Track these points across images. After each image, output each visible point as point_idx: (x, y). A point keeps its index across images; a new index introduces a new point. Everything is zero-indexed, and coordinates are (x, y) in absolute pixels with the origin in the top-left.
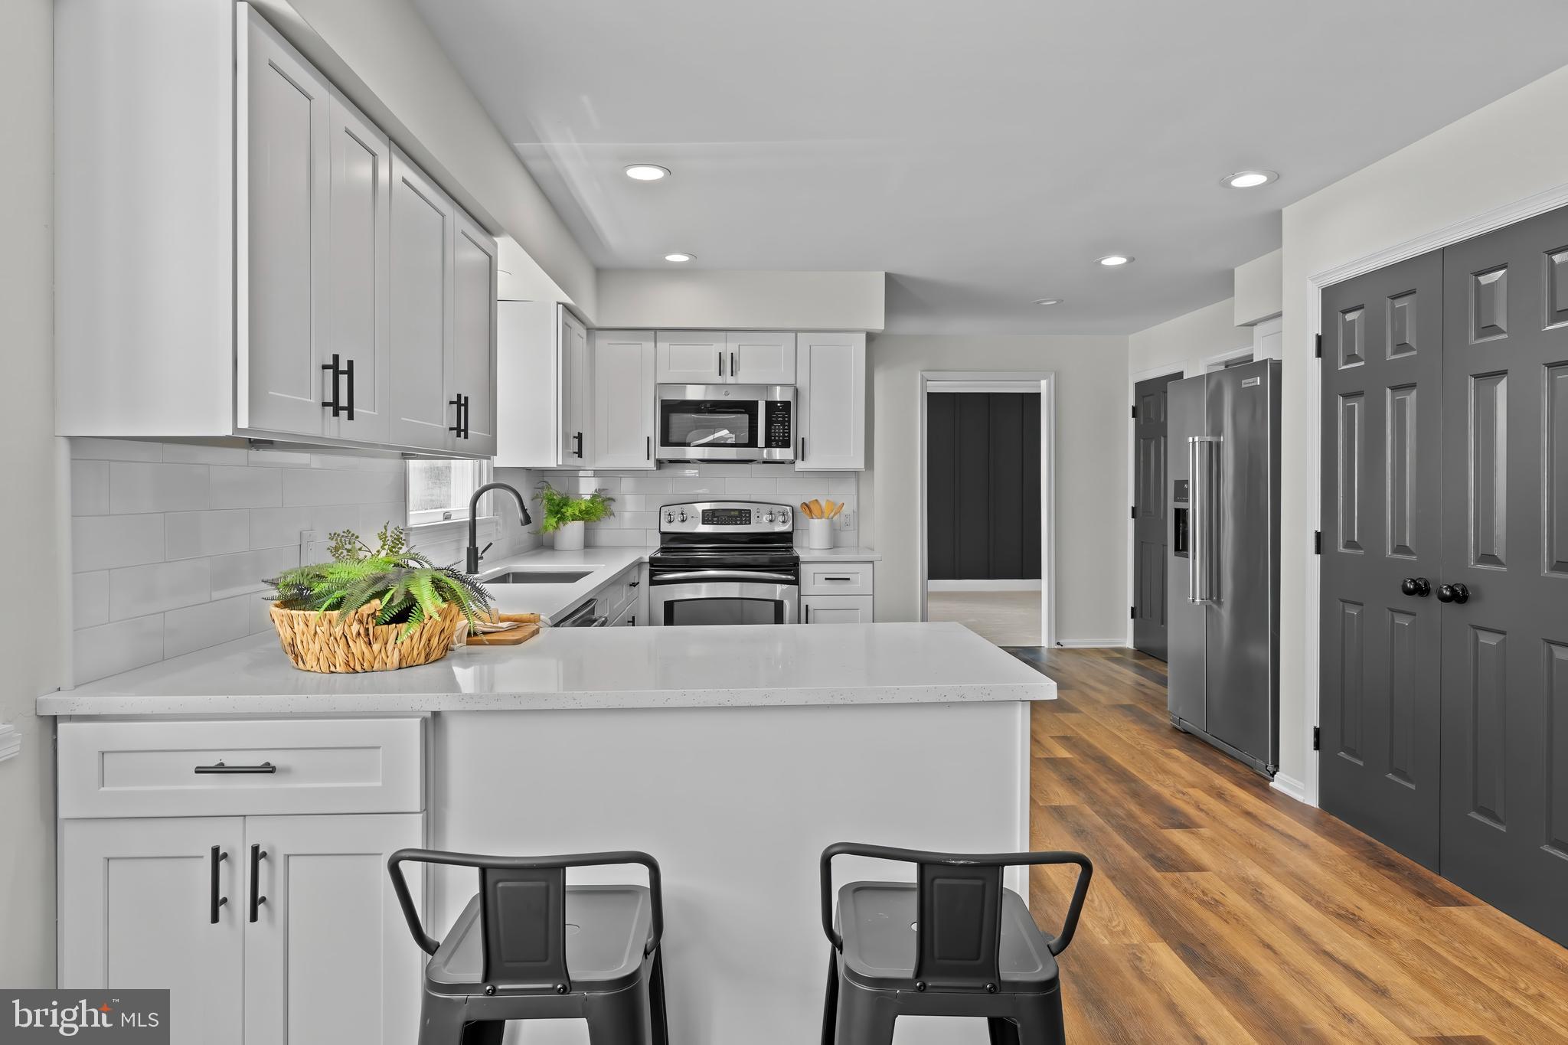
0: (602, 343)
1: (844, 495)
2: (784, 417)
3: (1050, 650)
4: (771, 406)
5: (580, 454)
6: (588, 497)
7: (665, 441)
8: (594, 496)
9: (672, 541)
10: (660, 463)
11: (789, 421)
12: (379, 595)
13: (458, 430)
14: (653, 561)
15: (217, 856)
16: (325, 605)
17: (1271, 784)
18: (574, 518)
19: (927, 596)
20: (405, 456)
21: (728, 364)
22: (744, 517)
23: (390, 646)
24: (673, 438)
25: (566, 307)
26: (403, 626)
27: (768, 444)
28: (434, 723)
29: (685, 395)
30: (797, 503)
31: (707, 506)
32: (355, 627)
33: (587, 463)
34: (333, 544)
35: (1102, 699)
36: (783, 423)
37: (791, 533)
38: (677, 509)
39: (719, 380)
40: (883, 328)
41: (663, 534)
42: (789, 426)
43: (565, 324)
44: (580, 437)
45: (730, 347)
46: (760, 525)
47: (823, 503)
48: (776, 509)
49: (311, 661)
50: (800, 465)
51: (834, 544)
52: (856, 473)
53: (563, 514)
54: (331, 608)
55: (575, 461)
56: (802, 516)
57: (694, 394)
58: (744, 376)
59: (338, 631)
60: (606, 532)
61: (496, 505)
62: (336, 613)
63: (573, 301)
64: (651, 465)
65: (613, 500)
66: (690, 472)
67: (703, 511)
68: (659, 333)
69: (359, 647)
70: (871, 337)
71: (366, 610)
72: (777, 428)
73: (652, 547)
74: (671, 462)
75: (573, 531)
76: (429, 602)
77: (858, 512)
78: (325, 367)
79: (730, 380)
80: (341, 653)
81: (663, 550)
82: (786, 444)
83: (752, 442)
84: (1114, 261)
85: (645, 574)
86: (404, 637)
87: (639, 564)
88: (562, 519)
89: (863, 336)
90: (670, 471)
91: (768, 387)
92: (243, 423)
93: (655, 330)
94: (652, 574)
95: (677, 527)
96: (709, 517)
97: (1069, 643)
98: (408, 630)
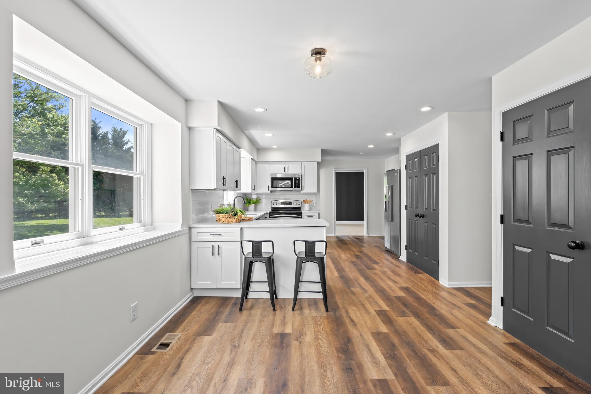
0: (259, 165)
1: (313, 198)
2: (299, 181)
3: (366, 236)
4: (296, 179)
5: (254, 189)
6: (255, 199)
7: (272, 187)
8: (256, 199)
9: (274, 209)
10: (271, 191)
11: (300, 182)
12: (232, 212)
13: (236, 186)
14: (270, 213)
15: (213, 247)
16: (225, 213)
17: (400, 258)
18: (253, 204)
19: (336, 225)
20: (224, 191)
21: (286, 169)
22: (290, 203)
23: (234, 220)
24: (274, 186)
25: (251, 158)
26: (235, 217)
27: (295, 187)
28: (242, 229)
29: (277, 176)
30: (302, 200)
31: (282, 201)
32: (229, 217)
33: (256, 192)
34: (220, 206)
35: (373, 245)
36: (298, 182)
37: (301, 207)
38: (275, 202)
39: (284, 173)
40: (320, 161)
41: (272, 207)
42: (300, 183)
43: (251, 162)
44: (254, 186)
45: (286, 165)
46: (293, 205)
47: (308, 200)
48: (297, 202)
49: (222, 222)
50: (302, 192)
51: (311, 209)
52: (316, 193)
53: (250, 203)
54: (226, 214)
55: (253, 191)
56: (303, 203)
57: (279, 176)
58: (290, 172)
59: (227, 217)
60: (259, 207)
61: (237, 201)
62: (227, 214)
63: (253, 157)
64: (269, 192)
65: (261, 200)
66: (278, 193)
67: (281, 202)
68: (271, 163)
69: (229, 219)
70: (318, 163)
71: (231, 214)
72: (297, 184)
73: (270, 210)
74: (274, 191)
75: (252, 207)
76: (240, 213)
77: (316, 202)
78: (222, 178)
79: (286, 173)
80: (227, 220)
81: (272, 211)
82: (299, 187)
83: (292, 187)
84: (371, 146)
85: (268, 215)
86: (236, 218)
87: (267, 213)
88: (250, 204)
89: (316, 163)
90: (273, 193)
91: (295, 174)
92: (215, 187)
93: (270, 162)
94: (270, 216)
95: (275, 206)
96: (282, 203)
97: (371, 235)
98: (236, 217)
